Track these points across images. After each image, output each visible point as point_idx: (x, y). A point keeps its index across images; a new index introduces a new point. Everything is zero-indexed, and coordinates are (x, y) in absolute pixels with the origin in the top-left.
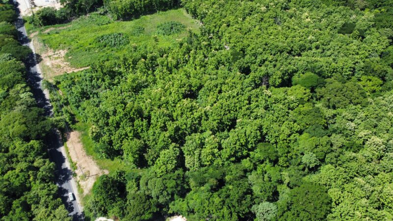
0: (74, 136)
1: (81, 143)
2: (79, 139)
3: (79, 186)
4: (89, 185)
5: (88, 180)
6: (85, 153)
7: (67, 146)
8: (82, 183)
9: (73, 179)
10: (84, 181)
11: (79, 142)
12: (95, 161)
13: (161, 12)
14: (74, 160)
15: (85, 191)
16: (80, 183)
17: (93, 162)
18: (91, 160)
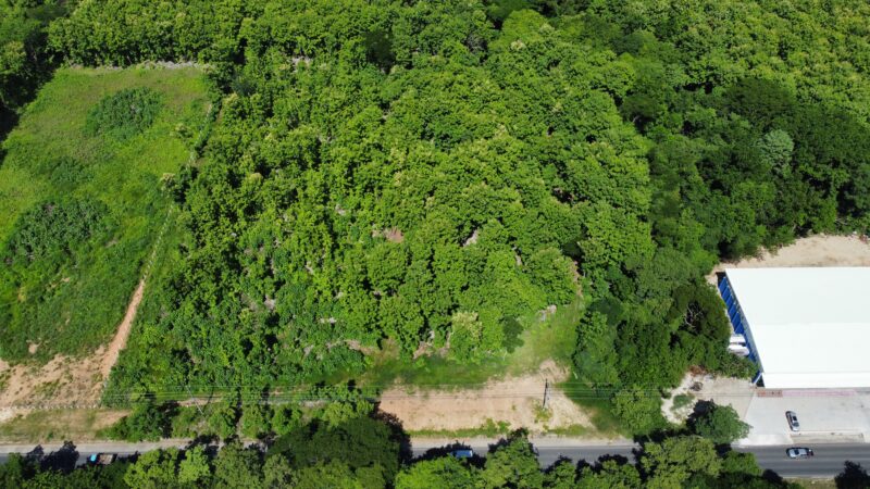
0: (396, 403)
1: (433, 393)
2: (417, 395)
3: (558, 431)
4: (565, 410)
5: (554, 407)
6: (471, 393)
7: (417, 428)
8: (554, 424)
9: (530, 440)
10: (551, 415)
11: (426, 397)
12: (506, 378)
13: (31, 106)
14: (475, 422)
15: (579, 422)
16: (551, 427)
17: (505, 384)
18: (499, 384)
